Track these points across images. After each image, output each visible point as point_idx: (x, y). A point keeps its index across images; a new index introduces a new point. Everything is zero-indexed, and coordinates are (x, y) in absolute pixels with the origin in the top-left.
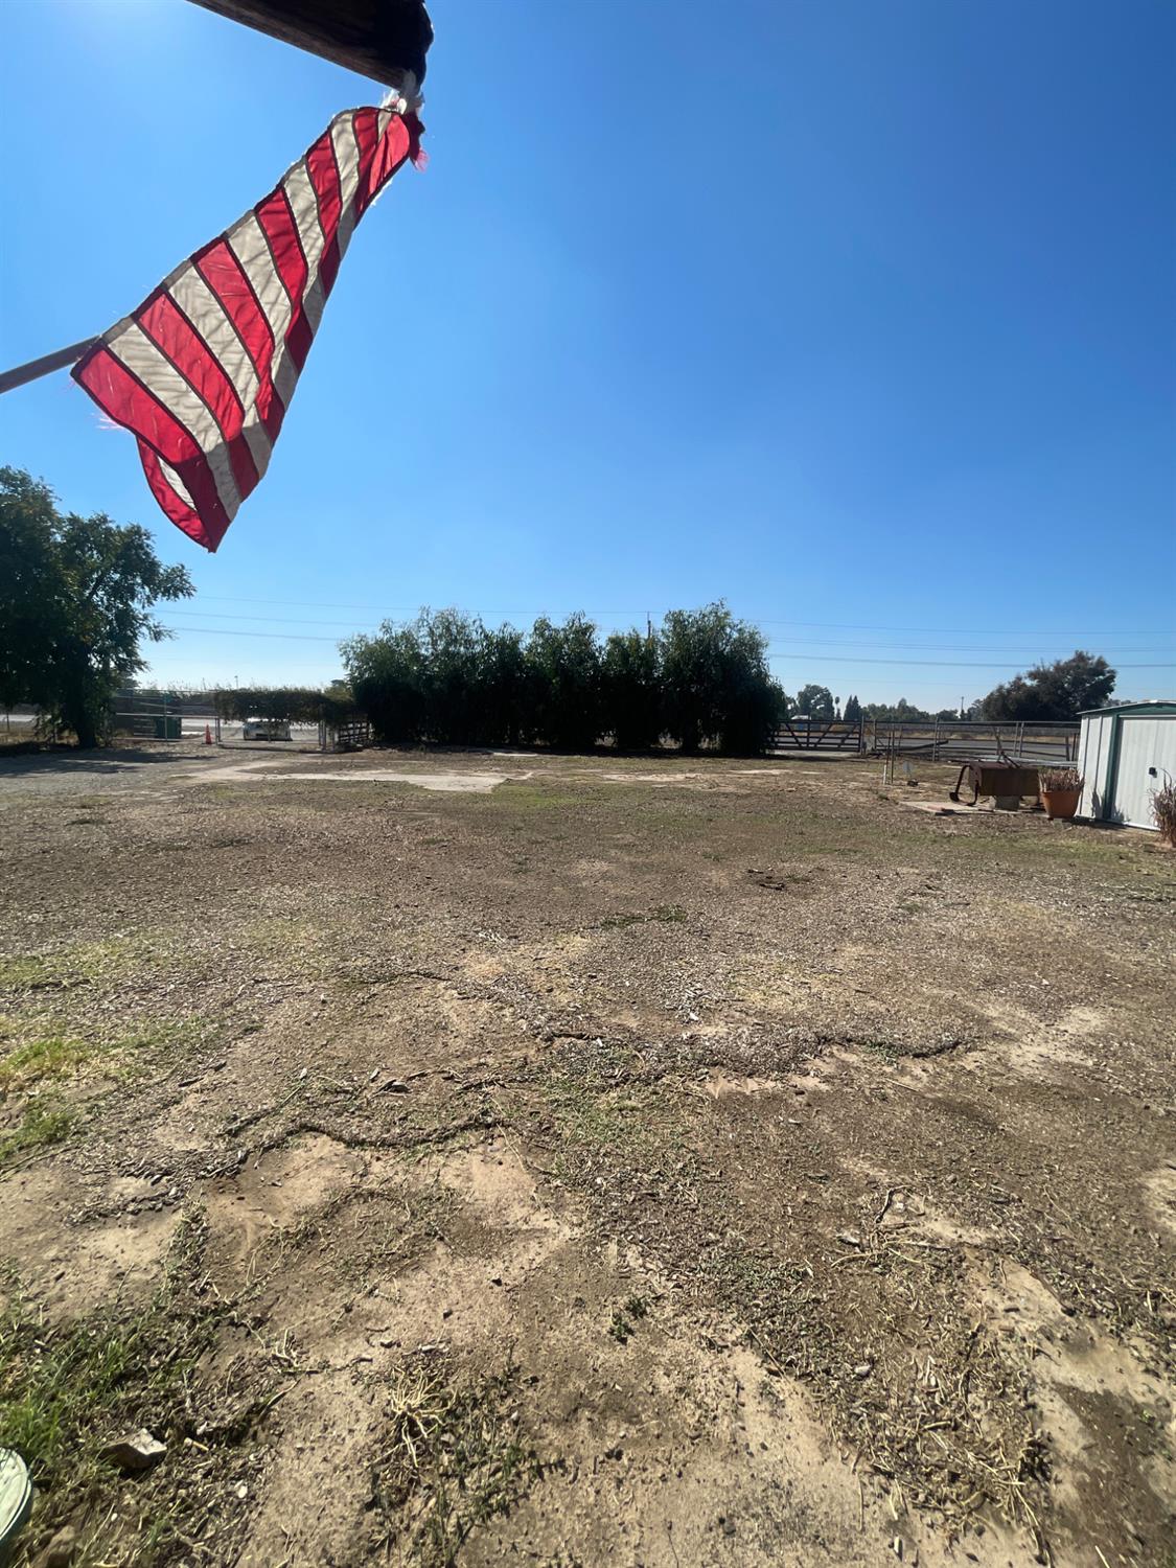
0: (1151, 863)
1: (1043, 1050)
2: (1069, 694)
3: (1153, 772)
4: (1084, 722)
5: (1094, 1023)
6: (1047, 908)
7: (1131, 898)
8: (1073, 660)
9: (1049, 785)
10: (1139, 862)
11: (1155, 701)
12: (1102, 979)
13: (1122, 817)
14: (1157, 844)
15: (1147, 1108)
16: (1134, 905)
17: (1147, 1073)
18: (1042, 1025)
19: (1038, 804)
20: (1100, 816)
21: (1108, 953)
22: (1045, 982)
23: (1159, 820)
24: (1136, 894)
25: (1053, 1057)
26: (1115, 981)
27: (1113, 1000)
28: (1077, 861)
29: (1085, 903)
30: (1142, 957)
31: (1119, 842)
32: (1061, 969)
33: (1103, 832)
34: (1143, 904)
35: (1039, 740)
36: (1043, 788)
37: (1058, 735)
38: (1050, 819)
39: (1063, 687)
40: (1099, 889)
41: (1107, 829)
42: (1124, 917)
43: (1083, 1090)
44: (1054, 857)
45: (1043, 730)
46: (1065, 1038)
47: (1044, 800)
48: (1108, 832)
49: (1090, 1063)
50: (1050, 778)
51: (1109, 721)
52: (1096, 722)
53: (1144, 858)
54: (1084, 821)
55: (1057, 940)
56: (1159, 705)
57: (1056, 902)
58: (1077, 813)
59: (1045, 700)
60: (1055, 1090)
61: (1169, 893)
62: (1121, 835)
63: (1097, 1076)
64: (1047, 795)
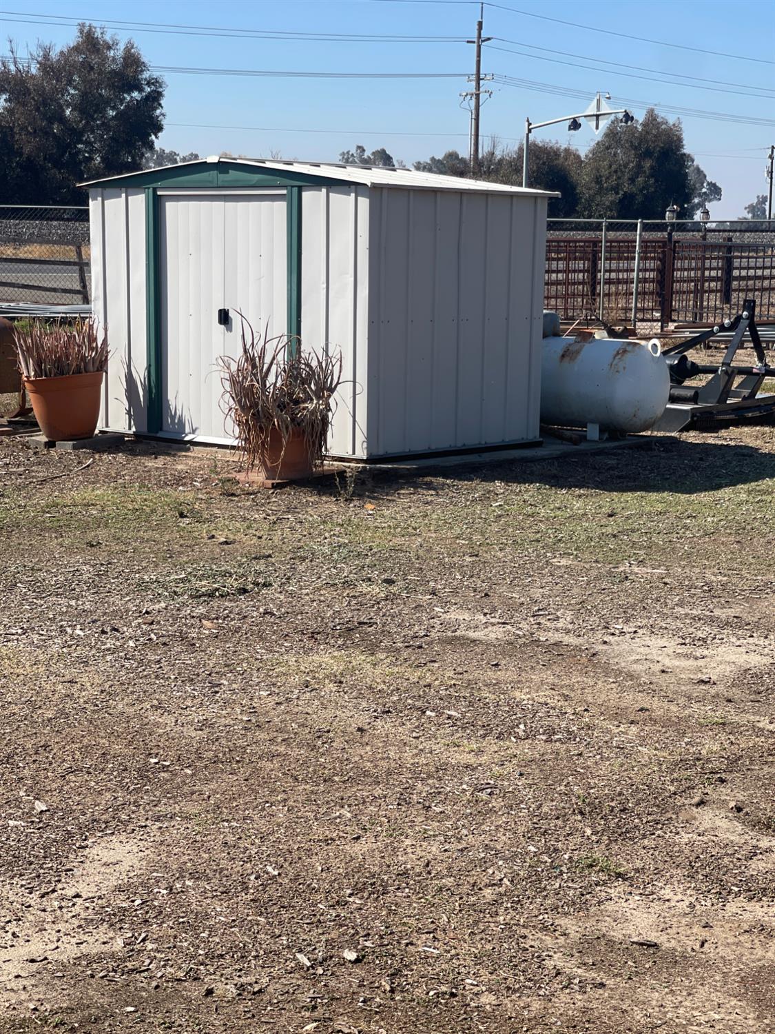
0: (232, 518)
1: (36, 948)
2: (77, 135)
3: (224, 317)
4: (94, 206)
5: (125, 866)
6: (43, 647)
7: (197, 596)
8: (76, 49)
9: (38, 364)
10: (212, 519)
11: (213, 159)
12: (144, 774)
13: (181, 423)
14: (241, 477)
15: (210, 992)
16: (202, 610)
17: (211, 929)
18: (33, 899)
19: (24, 411)
20: (145, 429)
21: (153, 717)
22: (40, 806)
23: (239, 423)
24: (204, 585)
25: (52, 956)
26: (165, 768)
27: (161, 808)
28: (102, 534)
29: (117, 623)
30: (211, 711)
31: (179, 480)
32: (70, 771)
33: (150, 463)
34: (215, 603)
35: (27, 252)
36: (27, 370)
37: (61, 241)
38: (50, 445)
39: (62, 119)
40: (142, 586)
41: (156, 454)
42: (183, 637)
43: (105, 1001)
44: (59, 531)
45: (28, 227)
46: (77, 910)
47: (33, 400)
48: (160, 462)
49: (118, 944)
50: (39, 346)
51: (139, 202)
52: (115, 205)
53: (222, 508)
54: (114, 443)
55: (62, 713)
56: (222, 167)
57: (62, 630)
58: (100, 426)
59: (27, 150)
60: (56, 1019)
61: (258, 573)
62: (182, 464)
63: (130, 965)
64: (38, 387)
